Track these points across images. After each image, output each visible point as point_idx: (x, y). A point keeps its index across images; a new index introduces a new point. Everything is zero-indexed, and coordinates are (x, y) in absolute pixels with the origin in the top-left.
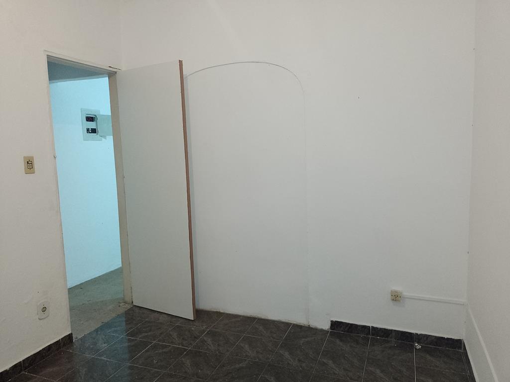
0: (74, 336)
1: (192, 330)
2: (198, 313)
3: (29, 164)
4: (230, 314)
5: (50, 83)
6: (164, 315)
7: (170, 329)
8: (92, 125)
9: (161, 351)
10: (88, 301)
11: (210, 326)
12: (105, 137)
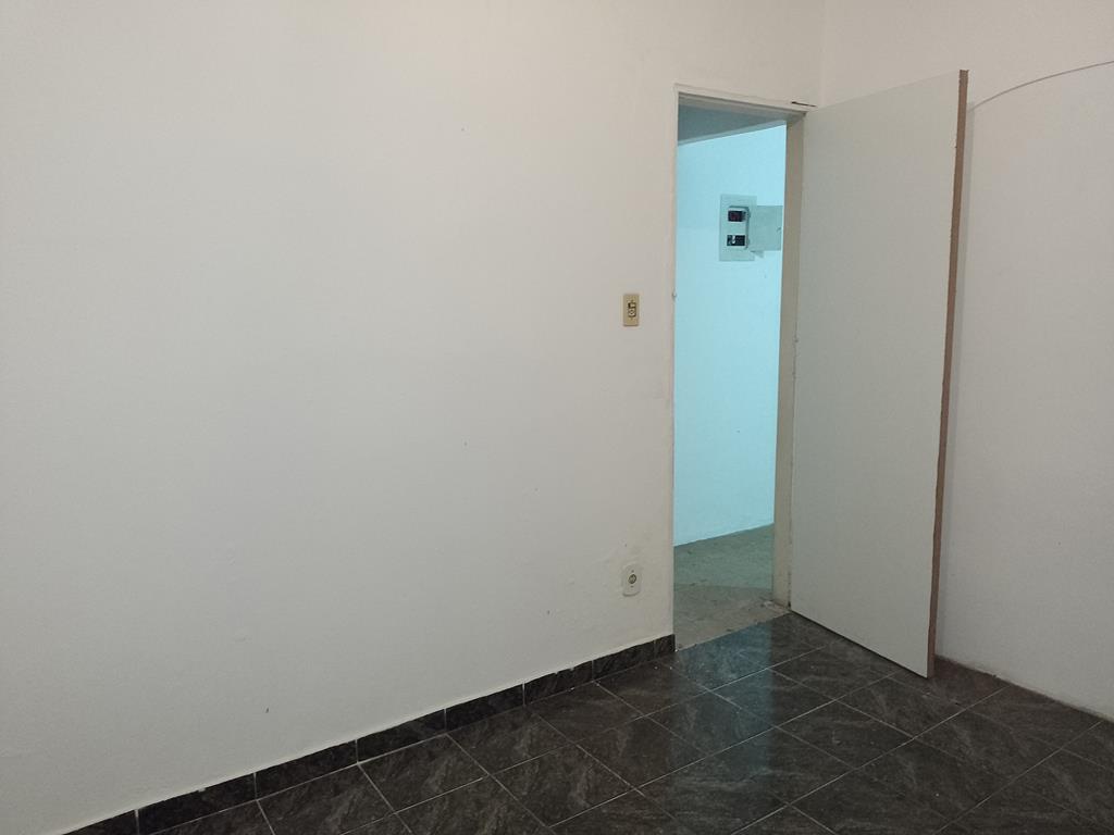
0: (677, 642)
1: (923, 699)
2: (939, 665)
3: (632, 307)
4: (1023, 690)
5: (679, 145)
6: (855, 648)
7: (870, 683)
8: (738, 229)
9: (847, 723)
10: (702, 581)
11: (969, 703)
12: (760, 253)
